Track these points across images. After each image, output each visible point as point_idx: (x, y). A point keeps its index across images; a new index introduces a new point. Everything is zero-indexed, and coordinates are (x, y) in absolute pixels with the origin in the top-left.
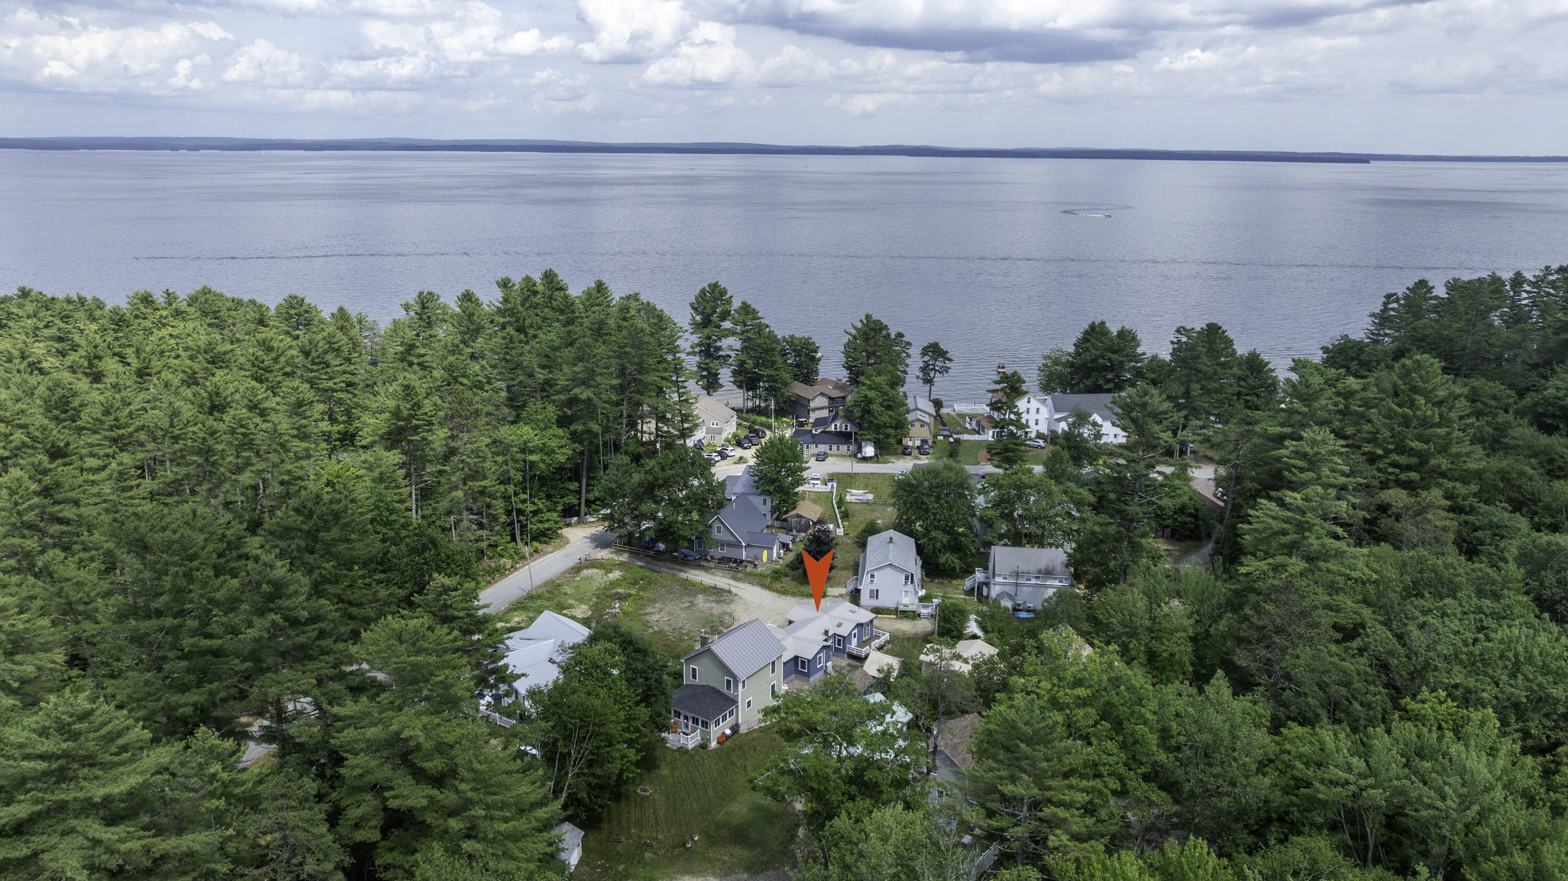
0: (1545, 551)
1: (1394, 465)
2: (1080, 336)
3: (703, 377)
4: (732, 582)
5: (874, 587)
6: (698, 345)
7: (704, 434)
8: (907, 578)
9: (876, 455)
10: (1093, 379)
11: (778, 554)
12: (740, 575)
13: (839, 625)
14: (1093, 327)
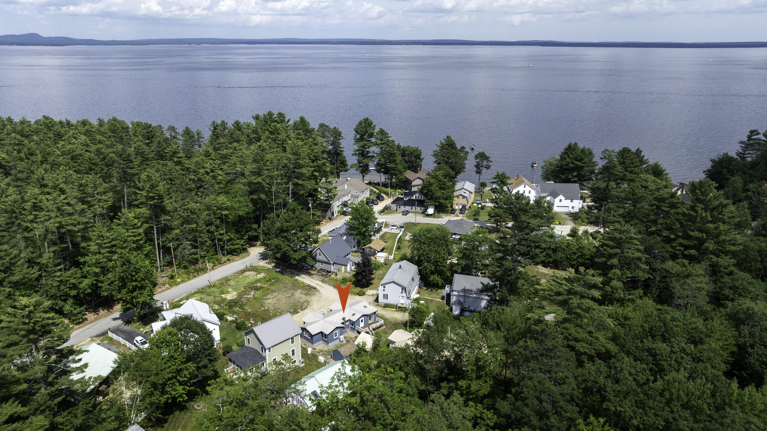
0: (745, 313)
1: (681, 245)
2: (563, 150)
3: (360, 167)
4: (320, 283)
5: (385, 293)
6: (357, 150)
7: (349, 198)
8: (402, 289)
9: (434, 213)
10: (566, 175)
11: (351, 268)
12: (326, 279)
13: (354, 315)
14: (570, 146)
